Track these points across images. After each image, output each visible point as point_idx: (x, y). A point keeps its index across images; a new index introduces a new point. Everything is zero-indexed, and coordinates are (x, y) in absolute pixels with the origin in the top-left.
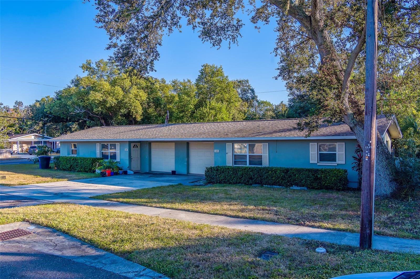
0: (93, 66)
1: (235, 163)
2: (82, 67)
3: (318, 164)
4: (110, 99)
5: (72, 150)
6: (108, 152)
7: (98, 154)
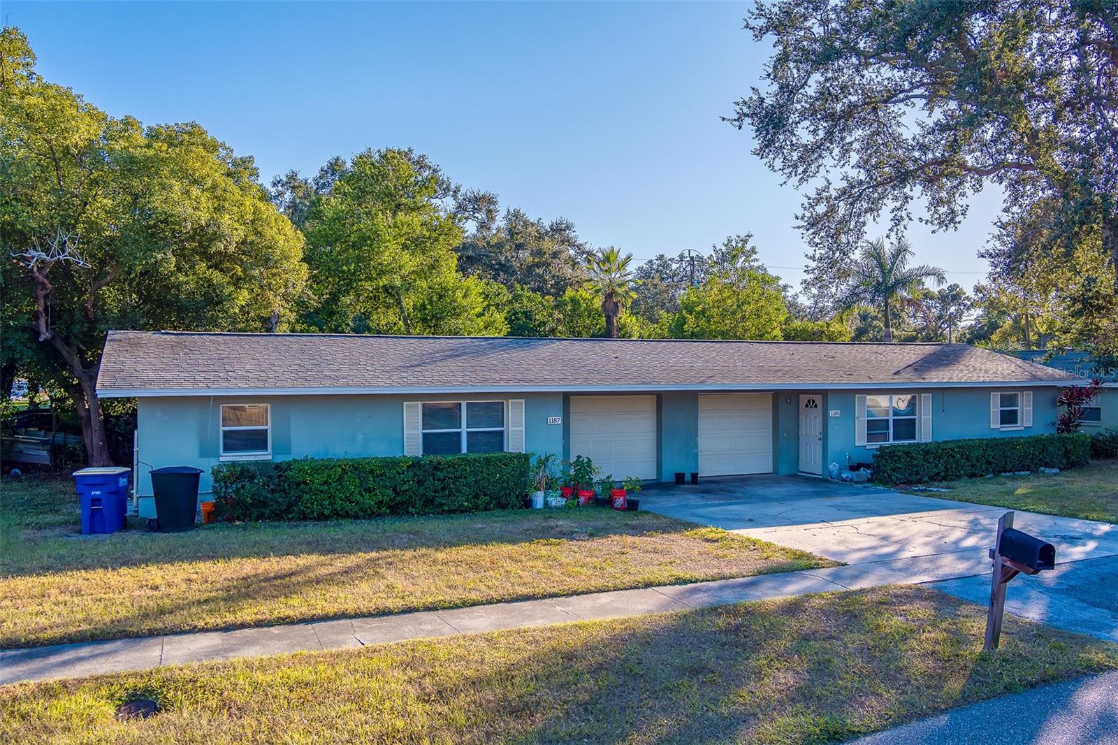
3: (1002, 429)
5: (225, 432)
6: (459, 434)
7: (413, 446)
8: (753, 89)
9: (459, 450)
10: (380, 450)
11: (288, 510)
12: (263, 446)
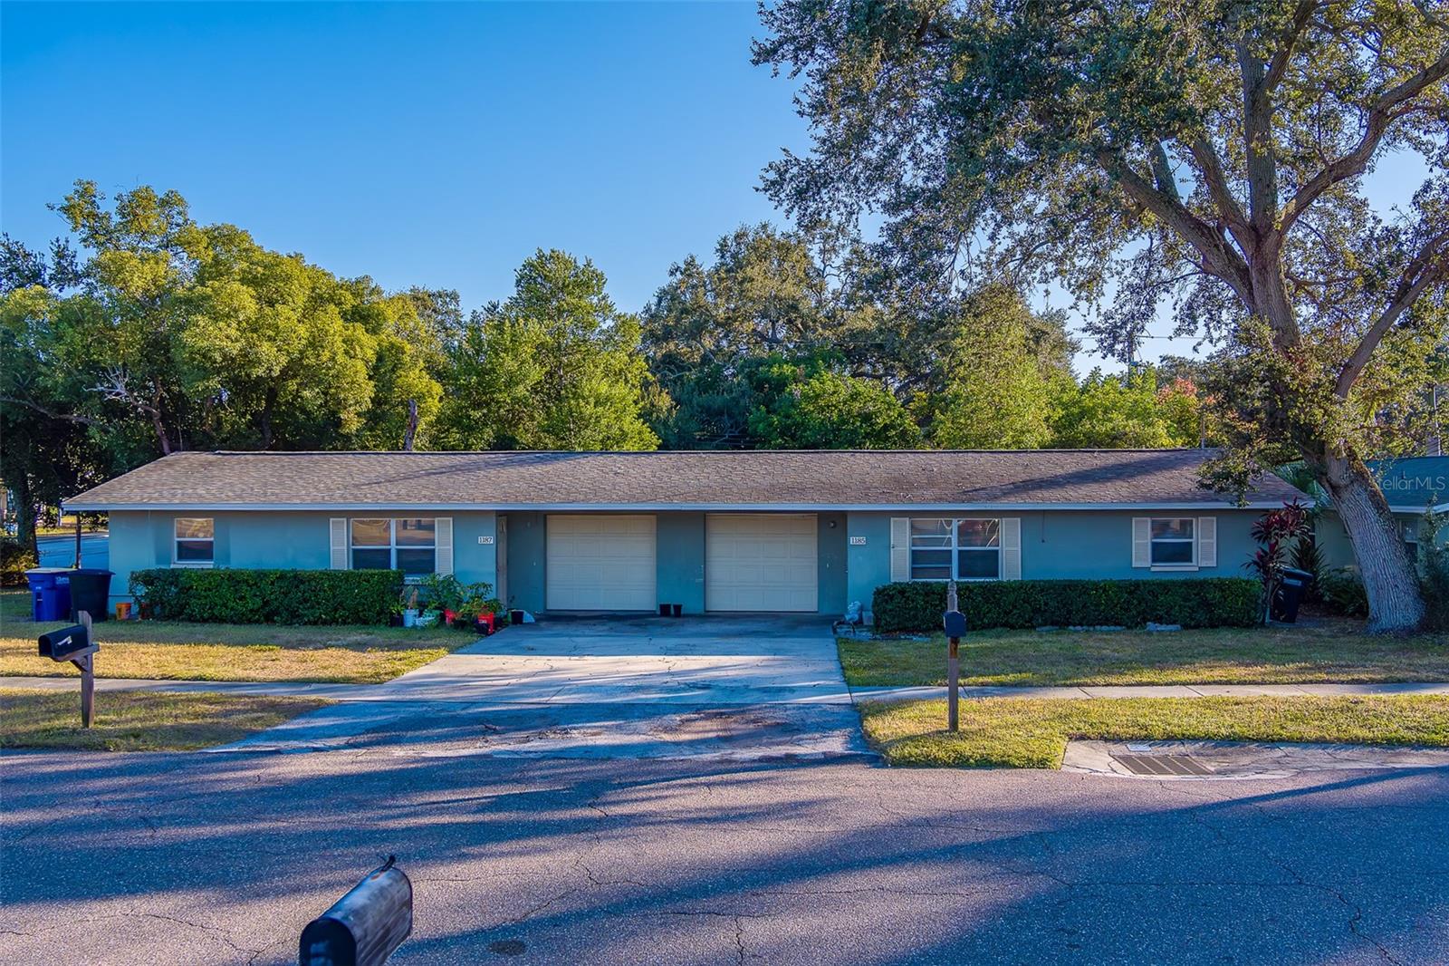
0: (108, 207)
1: (915, 572)
2: (65, 210)
3: (1153, 569)
4: (266, 349)
5: (180, 543)
6: (389, 550)
7: (340, 558)
8: (784, 150)
9: (388, 566)
10: (308, 564)
11: (181, 613)
12: (209, 556)
